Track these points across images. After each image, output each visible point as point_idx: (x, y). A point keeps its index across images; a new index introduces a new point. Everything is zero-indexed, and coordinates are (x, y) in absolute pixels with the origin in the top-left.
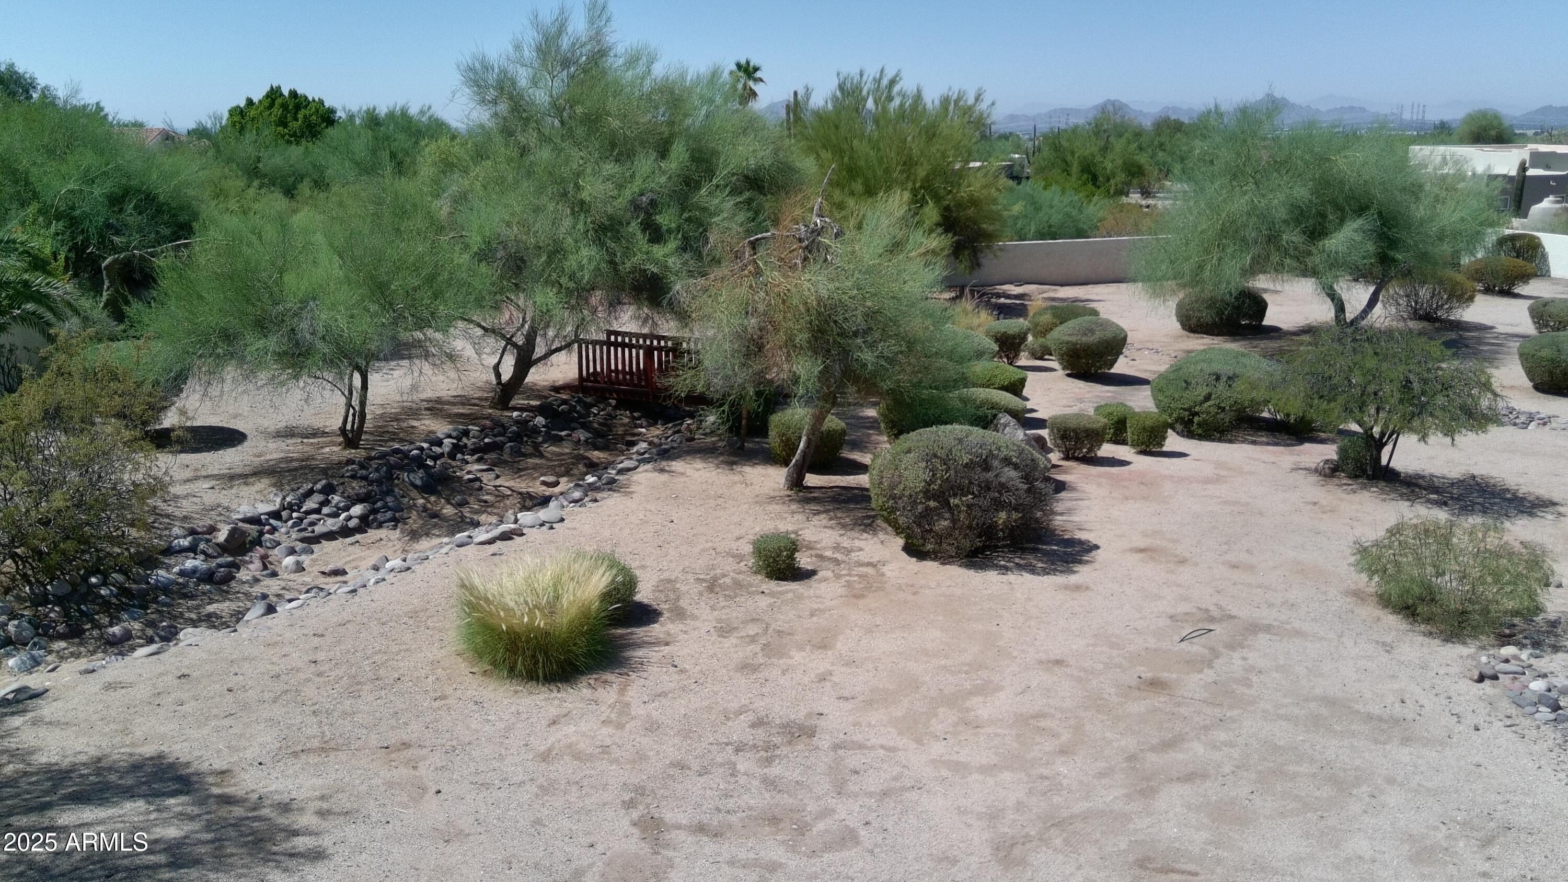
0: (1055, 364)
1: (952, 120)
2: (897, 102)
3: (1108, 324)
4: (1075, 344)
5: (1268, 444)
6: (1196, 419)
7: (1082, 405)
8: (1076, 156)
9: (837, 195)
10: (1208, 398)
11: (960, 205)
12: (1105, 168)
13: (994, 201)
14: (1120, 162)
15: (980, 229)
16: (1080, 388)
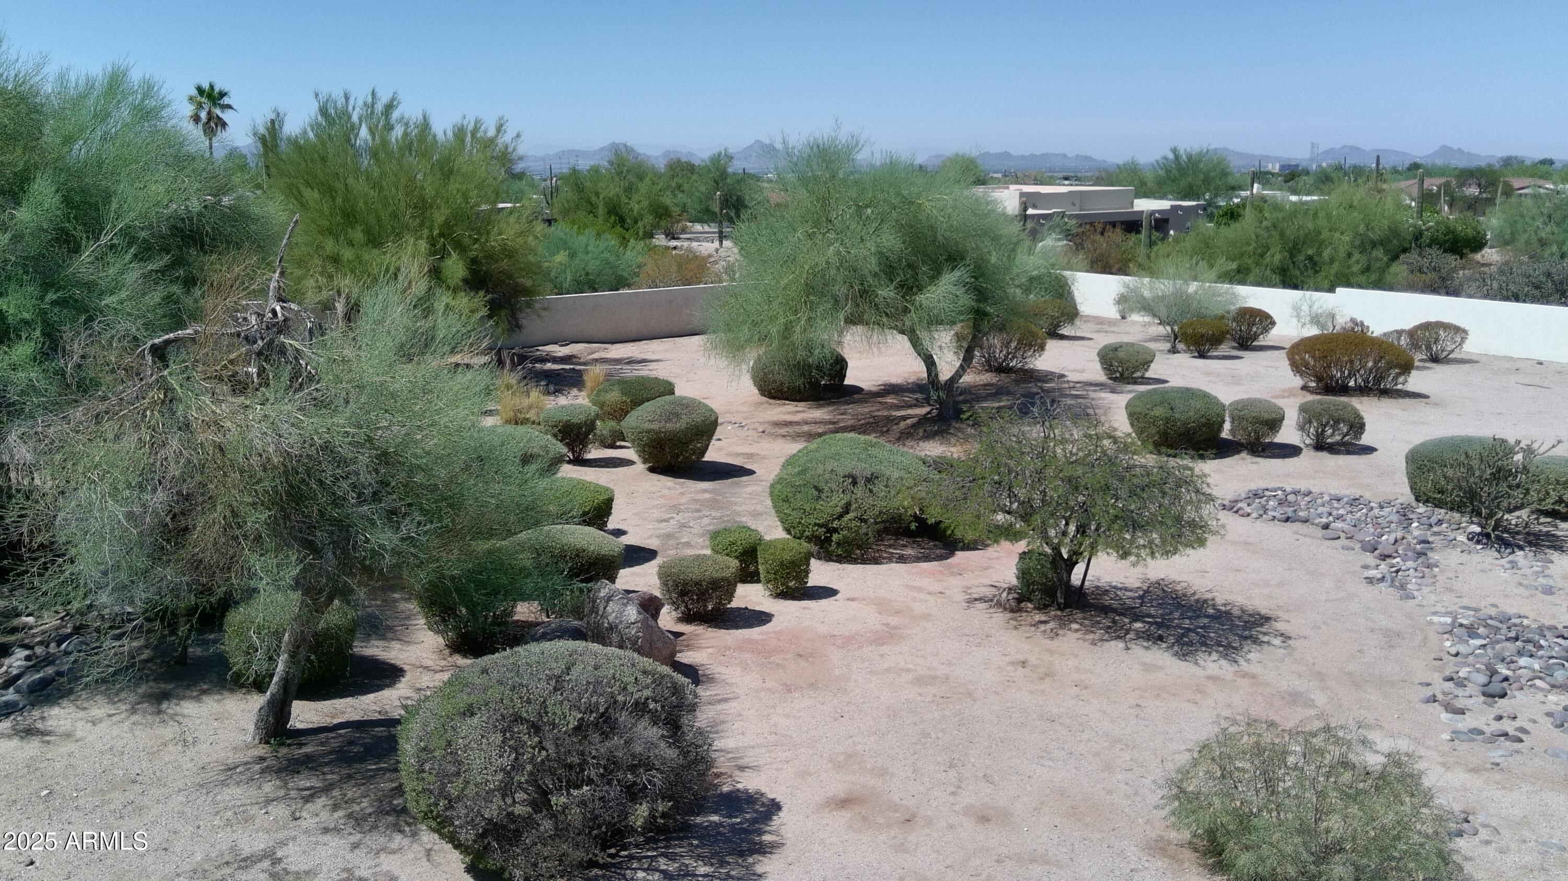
0: (630, 453)
1: (471, 151)
2: (398, 131)
3: (690, 405)
4: (658, 433)
5: (918, 559)
6: (835, 537)
7: (679, 517)
8: (601, 198)
9: (330, 246)
10: (847, 509)
11: (491, 256)
12: (632, 210)
13: (532, 251)
14: (645, 203)
15: (517, 285)
16: (670, 488)
